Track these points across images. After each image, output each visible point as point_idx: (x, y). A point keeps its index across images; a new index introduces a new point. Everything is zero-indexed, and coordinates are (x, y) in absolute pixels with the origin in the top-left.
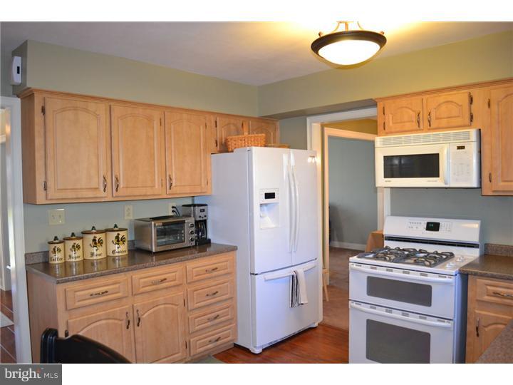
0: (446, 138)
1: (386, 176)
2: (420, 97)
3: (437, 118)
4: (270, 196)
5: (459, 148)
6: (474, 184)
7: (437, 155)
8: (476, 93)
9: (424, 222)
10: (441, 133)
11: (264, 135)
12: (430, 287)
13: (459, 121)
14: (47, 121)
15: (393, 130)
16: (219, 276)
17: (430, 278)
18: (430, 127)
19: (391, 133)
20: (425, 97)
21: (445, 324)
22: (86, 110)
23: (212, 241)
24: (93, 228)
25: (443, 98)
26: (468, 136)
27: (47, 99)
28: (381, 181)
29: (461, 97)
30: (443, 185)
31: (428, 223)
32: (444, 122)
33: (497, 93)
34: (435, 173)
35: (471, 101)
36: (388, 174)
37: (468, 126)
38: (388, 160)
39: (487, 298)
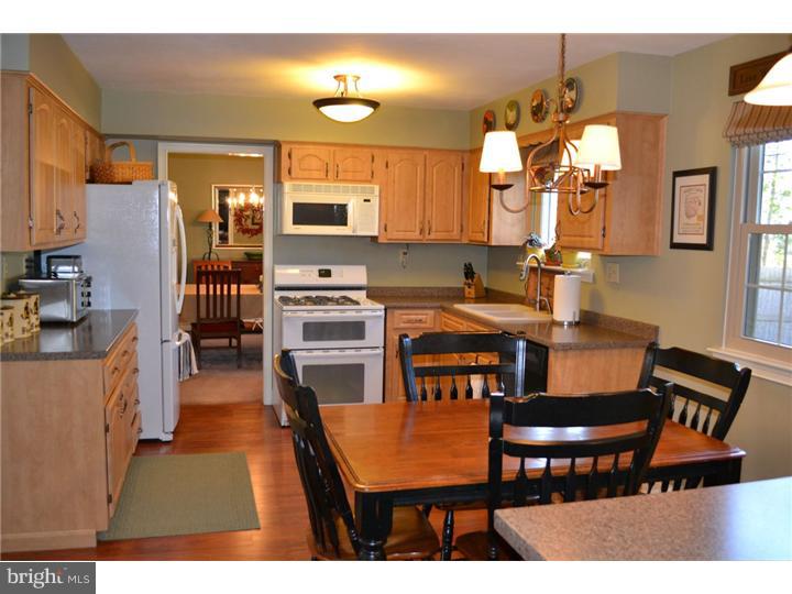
0: (355, 191)
1: (294, 223)
2: (329, 148)
3: (345, 171)
5: (365, 200)
6: (376, 233)
7: (345, 206)
8: (376, 152)
11: (151, 163)
12: (363, 323)
13: (362, 176)
15: (300, 176)
17: (364, 313)
18: (337, 178)
19: (297, 179)
20: (332, 148)
21: (377, 351)
25: (349, 152)
26: (372, 191)
28: (289, 227)
29: (365, 155)
30: (350, 233)
31: (320, 271)
32: (350, 177)
33: (393, 157)
34: (344, 222)
35: (373, 160)
36: (296, 221)
37: (370, 182)
38: (297, 207)
39: (402, 325)
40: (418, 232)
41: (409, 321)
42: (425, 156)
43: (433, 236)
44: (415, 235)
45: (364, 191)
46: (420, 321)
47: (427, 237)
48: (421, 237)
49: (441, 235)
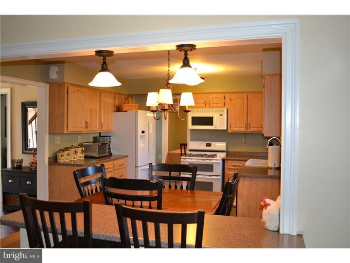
0: (216, 111)
1: (192, 125)
2: (206, 95)
3: (213, 103)
4: (143, 132)
5: (220, 115)
6: (226, 129)
7: (212, 117)
8: (226, 95)
9: (205, 143)
10: (214, 109)
11: (138, 104)
12: (212, 165)
13: (220, 105)
14: (69, 96)
16: (123, 168)
17: (213, 161)
18: (210, 106)
20: (208, 95)
21: (219, 177)
22: (81, 91)
23: (113, 154)
24: (72, 146)
25: (215, 95)
26: (223, 111)
27: (69, 87)
28: (190, 126)
29: (221, 96)
30: (214, 129)
31: (207, 144)
32: (215, 105)
33: (233, 96)
34: (212, 124)
35: (225, 98)
36: (193, 124)
37: (224, 107)
38: (193, 118)
39: (231, 167)
40: (244, 128)
41: (234, 166)
42: (247, 96)
43: (251, 129)
44: (243, 129)
45: (220, 111)
46: (239, 166)
47: (249, 130)
48: (246, 130)
49: (255, 129)
